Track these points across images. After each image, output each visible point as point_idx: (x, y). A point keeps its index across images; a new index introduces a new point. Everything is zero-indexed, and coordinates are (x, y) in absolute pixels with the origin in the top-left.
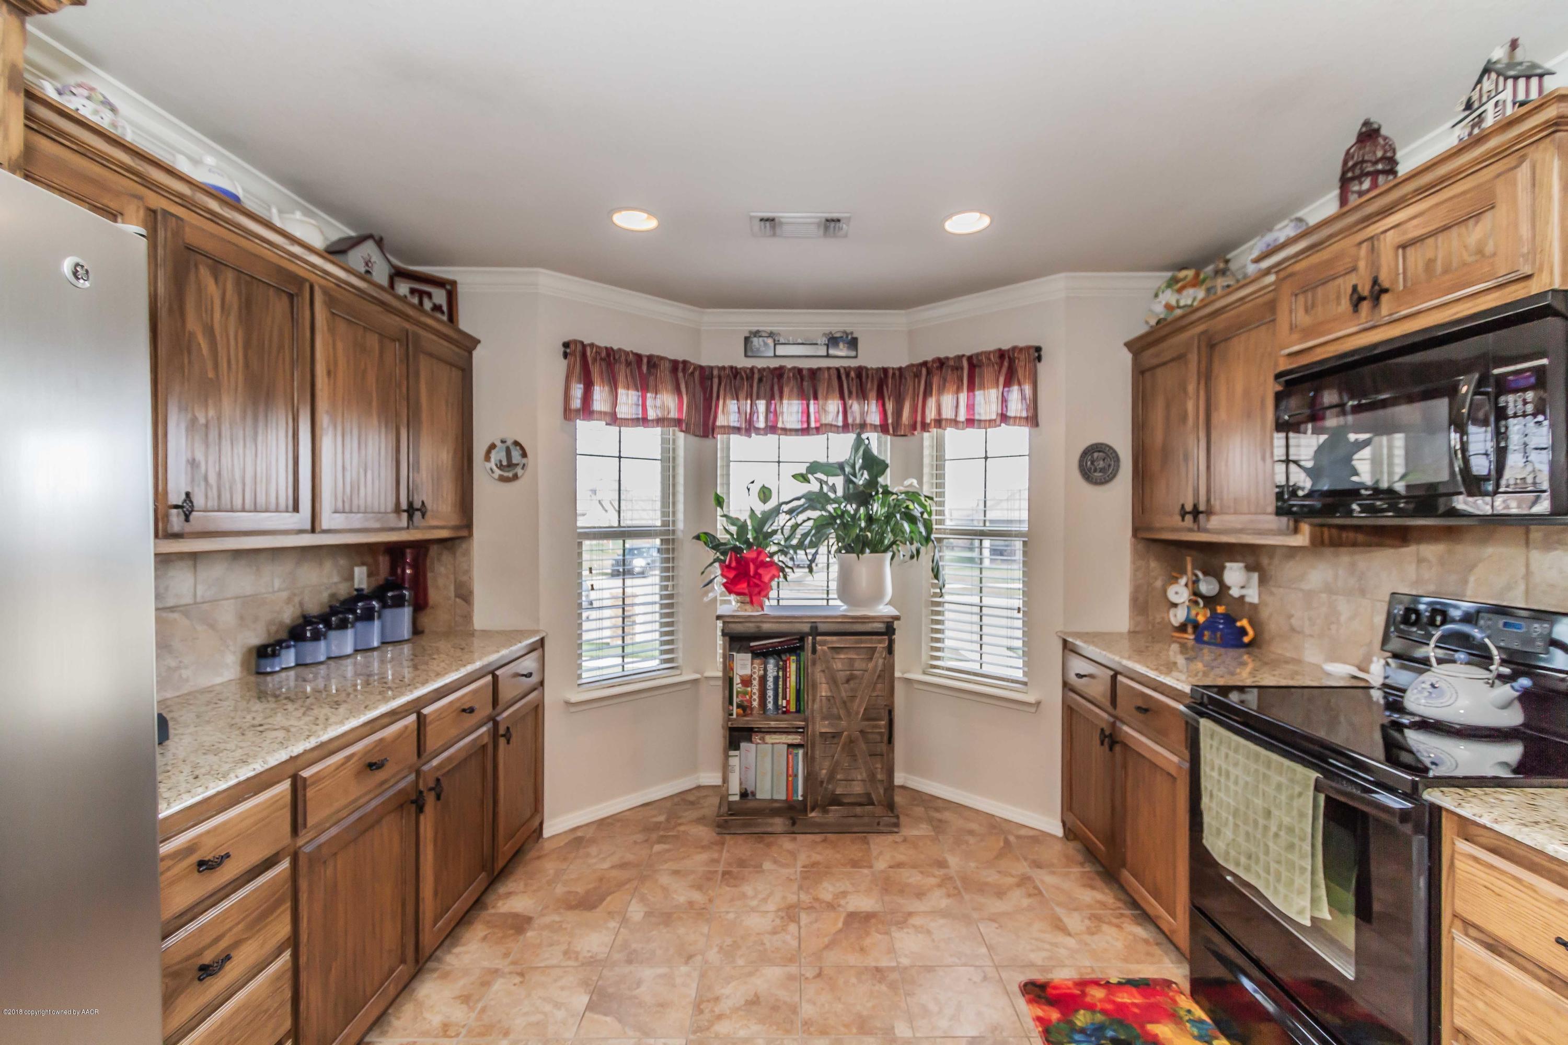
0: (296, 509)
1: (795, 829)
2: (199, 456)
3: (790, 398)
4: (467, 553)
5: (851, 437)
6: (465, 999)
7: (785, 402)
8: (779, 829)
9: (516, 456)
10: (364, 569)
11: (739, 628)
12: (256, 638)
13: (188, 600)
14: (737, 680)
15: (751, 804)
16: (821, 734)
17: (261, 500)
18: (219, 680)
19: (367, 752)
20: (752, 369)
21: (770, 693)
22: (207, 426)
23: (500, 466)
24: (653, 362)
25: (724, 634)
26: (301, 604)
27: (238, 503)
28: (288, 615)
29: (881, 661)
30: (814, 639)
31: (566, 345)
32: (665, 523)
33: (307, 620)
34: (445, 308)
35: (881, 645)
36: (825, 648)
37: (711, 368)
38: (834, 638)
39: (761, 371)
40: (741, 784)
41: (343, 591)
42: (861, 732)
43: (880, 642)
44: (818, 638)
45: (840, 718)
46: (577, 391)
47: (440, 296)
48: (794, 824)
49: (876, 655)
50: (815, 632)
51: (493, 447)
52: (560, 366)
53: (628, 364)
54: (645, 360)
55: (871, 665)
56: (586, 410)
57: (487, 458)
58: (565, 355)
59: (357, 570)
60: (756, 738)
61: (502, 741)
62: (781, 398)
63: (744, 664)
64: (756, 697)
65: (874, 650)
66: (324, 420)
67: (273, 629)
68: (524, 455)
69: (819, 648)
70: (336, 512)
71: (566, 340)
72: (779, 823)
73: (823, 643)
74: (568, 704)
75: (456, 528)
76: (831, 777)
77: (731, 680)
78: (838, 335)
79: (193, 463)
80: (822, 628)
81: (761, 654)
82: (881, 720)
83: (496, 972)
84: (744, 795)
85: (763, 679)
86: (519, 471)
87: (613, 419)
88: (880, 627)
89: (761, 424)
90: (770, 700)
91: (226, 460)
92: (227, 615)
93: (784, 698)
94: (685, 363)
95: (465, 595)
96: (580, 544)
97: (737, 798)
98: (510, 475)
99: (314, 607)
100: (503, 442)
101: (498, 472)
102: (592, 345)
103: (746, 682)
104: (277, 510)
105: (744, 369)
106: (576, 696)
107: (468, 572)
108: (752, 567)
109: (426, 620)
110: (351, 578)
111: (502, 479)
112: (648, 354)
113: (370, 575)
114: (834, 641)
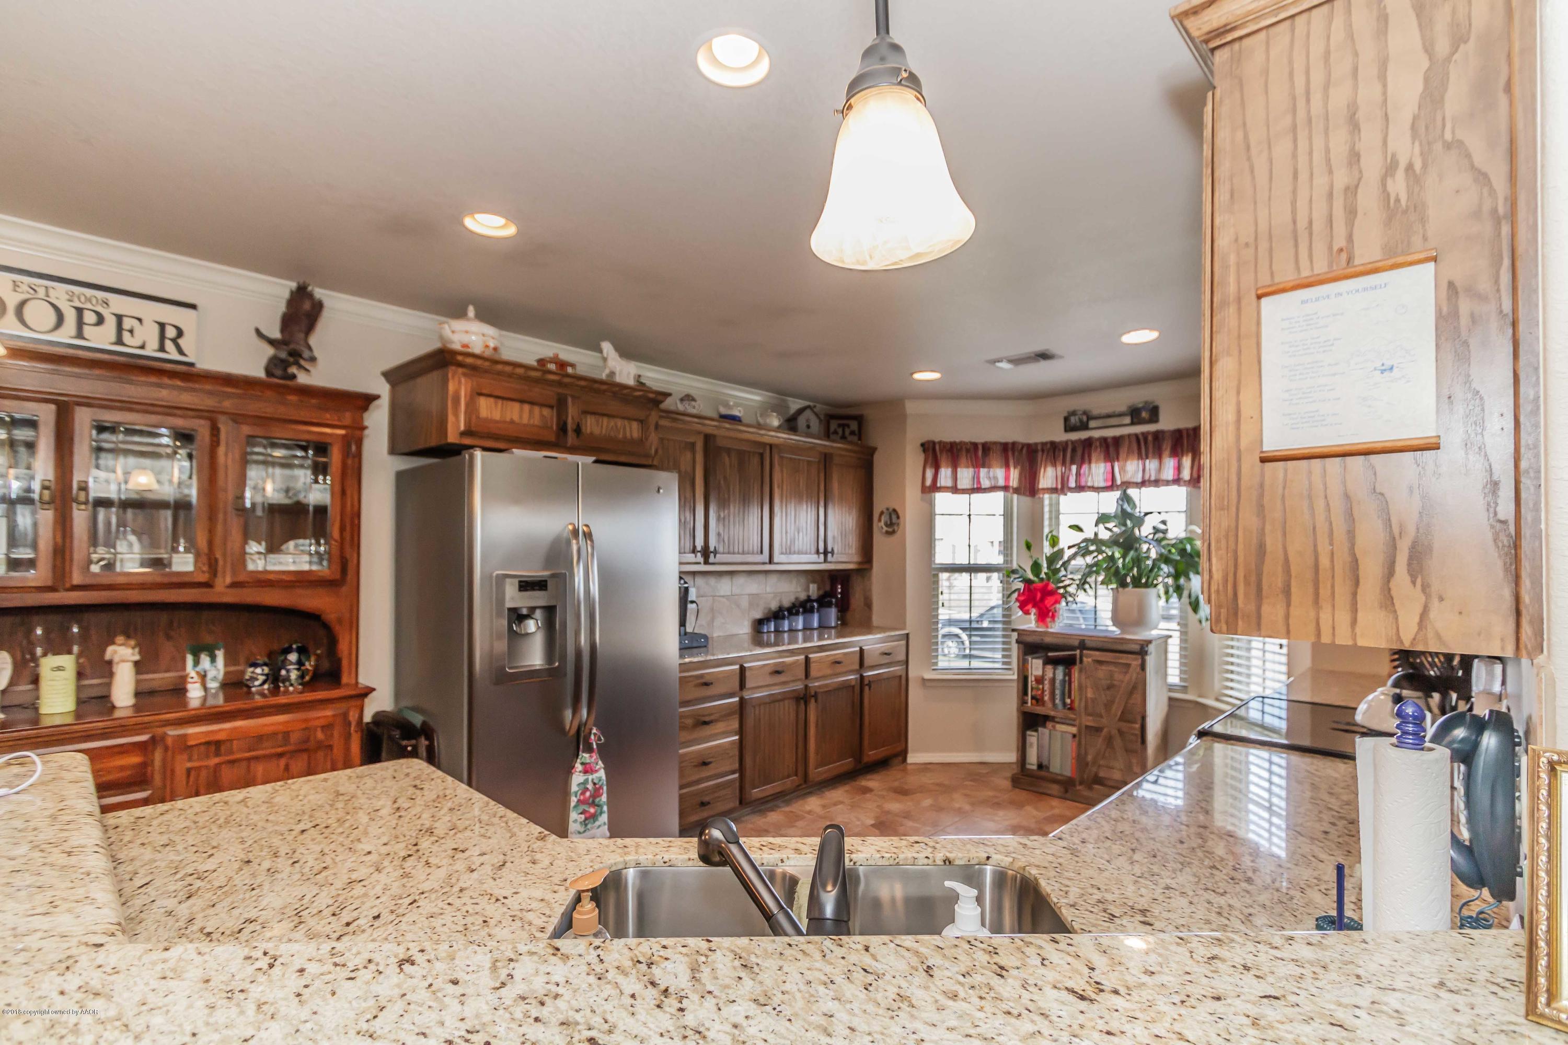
0: (762, 552)
1: (1068, 795)
2: (721, 532)
3: (1096, 462)
4: (870, 578)
5: (1117, 494)
6: (824, 807)
7: (1093, 465)
8: (1055, 792)
9: (894, 519)
10: (815, 586)
11: (1029, 639)
12: (758, 615)
13: (729, 593)
14: (1031, 679)
15: (1043, 773)
16: (1087, 727)
17: (746, 549)
18: (741, 632)
19: (775, 664)
20: (1066, 443)
21: (1058, 692)
22: (724, 518)
23: (886, 525)
24: (987, 448)
25: (1018, 642)
26: (780, 601)
27: (736, 550)
28: (774, 606)
29: (1135, 676)
30: (1081, 652)
31: (923, 445)
32: (1006, 562)
33: (781, 609)
34: (857, 432)
35: (1135, 662)
36: (1090, 660)
37: (1036, 444)
38: (1097, 653)
39: (1073, 442)
40: (1038, 758)
41: (803, 596)
42: (1119, 731)
43: (1136, 659)
44: (1085, 652)
45: (1101, 717)
46: (929, 474)
47: (854, 425)
48: (1066, 791)
49: (1131, 670)
50: (1083, 646)
51: (882, 513)
52: (921, 457)
53: (968, 451)
54: (980, 447)
55: (1127, 677)
56: (935, 488)
57: (880, 520)
58: (924, 451)
59: (811, 586)
60: (1050, 725)
61: (867, 688)
62: (1090, 462)
63: (1036, 666)
64: (1047, 693)
65: (1128, 665)
66: (777, 509)
67: (766, 611)
68: (898, 517)
69: (1085, 659)
70: (782, 553)
71: (923, 441)
72: (1055, 789)
73: (1088, 656)
74: (924, 680)
75: (860, 563)
76: (1095, 762)
77: (1025, 679)
78: (1141, 405)
79: (719, 534)
80: (1089, 643)
81: (1048, 661)
82: (1136, 723)
83: (842, 803)
84: (1040, 766)
85: (1053, 680)
86: (896, 528)
87: (955, 490)
88: (1136, 648)
89: (1072, 484)
90: (1058, 697)
91: (732, 533)
92: (745, 603)
93: (1070, 697)
94: (1014, 444)
95: (868, 605)
96: (936, 576)
97: (1035, 767)
98: (890, 530)
99: (786, 603)
100: (888, 509)
101: (885, 529)
102: (940, 442)
103: (1040, 680)
104: (753, 553)
105: (1061, 443)
106: (929, 675)
107: (870, 590)
108: (1039, 595)
109: (849, 615)
110: (807, 589)
111: (887, 533)
112: (982, 441)
113: (819, 589)
114: (1097, 655)
